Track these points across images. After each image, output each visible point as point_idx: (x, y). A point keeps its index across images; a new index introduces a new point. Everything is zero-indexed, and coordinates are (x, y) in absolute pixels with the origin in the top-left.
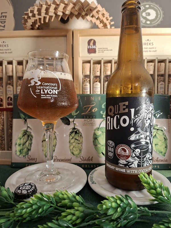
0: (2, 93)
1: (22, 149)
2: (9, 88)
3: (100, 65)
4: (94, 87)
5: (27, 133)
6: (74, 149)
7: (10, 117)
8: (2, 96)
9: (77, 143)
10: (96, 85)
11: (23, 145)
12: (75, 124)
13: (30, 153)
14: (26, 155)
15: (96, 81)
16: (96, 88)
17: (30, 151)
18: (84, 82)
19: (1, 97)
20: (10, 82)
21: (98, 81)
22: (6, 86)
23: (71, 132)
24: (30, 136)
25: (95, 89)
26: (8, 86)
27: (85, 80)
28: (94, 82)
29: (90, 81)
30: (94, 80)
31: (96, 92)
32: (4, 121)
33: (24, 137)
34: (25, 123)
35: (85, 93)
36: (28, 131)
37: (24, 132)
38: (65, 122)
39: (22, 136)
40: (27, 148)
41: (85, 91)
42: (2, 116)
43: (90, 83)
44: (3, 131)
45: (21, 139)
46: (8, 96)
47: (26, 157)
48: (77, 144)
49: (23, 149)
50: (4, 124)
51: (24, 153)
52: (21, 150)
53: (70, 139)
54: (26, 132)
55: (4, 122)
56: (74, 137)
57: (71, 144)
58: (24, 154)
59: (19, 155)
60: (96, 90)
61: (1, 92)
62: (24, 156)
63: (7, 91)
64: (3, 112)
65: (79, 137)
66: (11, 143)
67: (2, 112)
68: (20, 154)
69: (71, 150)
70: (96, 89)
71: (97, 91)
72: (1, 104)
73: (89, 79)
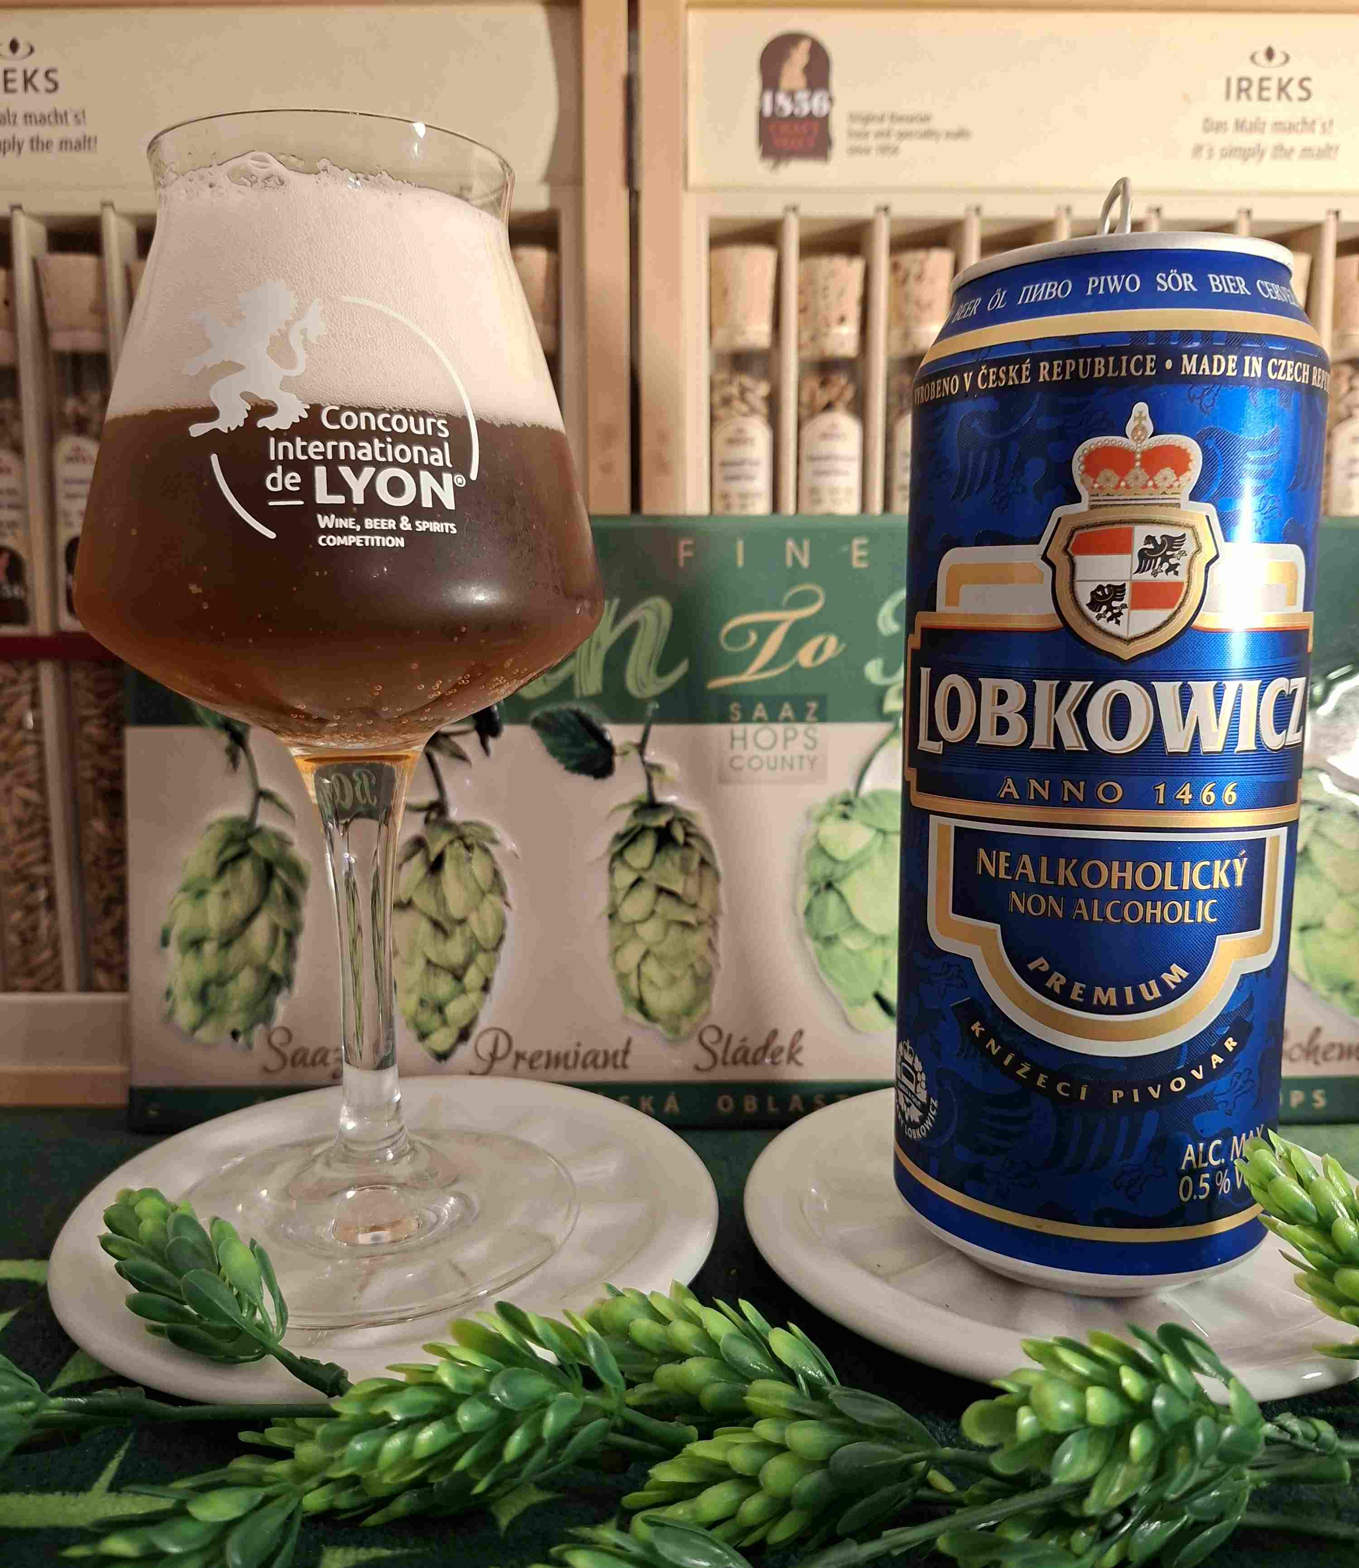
0: (11, 507)
1: (220, 974)
2: (76, 457)
3: (856, 267)
4: (812, 459)
5: (257, 846)
6: (651, 969)
7: (93, 712)
8: (20, 533)
9: (669, 924)
10: (825, 436)
11: (226, 944)
12: (651, 770)
13: (282, 1007)
14: (249, 1028)
15: (829, 407)
16: (824, 466)
17: (285, 992)
18: (721, 412)
19: (9, 542)
20: (82, 410)
21: (840, 406)
22: (50, 441)
23: (619, 837)
24: (280, 872)
25: (819, 473)
26: (68, 444)
27: (734, 390)
28: (805, 412)
29: (773, 402)
30: (805, 398)
31: (826, 497)
32: (40, 744)
33: (227, 880)
34: (234, 760)
35: (728, 506)
36: (260, 830)
37: (230, 840)
38: (574, 750)
39: (210, 871)
40: (261, 969)
41: (735, 487)
42: (26, 699)
43: (774, 421)
44: (37, 826)
45: (201, 894)
46: (65, 535)
47: (249, 1046)
48: (674, 931)
49: (221, 980)
50: (42, 770)
51: (235, 1004)
52: (206, 985)
53: (613, 889)
54: (242, 833)
55: (40, 755)
56: (646, 876)
57: (628, 932)
58: (236, 1021)
59: (194, 1029)
60: (826, 482)
61: (6, 499)
62: (235, 1035)
63: (61, 489)
64: (27, 674)
65: (685, 870)
66: (121, 931)
67: (19, 671)
68: (202, 1021)
69: (622, 978)
70: (826, 473)
71: (833, 491)
72: (13, 599)
73: (763, 389)
